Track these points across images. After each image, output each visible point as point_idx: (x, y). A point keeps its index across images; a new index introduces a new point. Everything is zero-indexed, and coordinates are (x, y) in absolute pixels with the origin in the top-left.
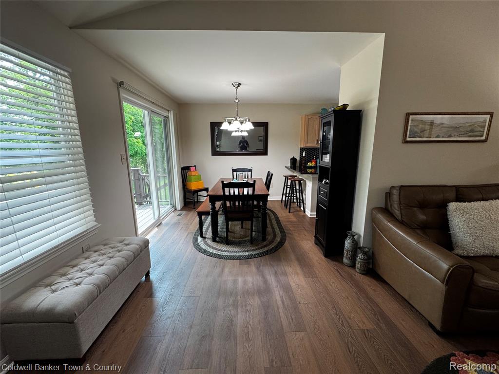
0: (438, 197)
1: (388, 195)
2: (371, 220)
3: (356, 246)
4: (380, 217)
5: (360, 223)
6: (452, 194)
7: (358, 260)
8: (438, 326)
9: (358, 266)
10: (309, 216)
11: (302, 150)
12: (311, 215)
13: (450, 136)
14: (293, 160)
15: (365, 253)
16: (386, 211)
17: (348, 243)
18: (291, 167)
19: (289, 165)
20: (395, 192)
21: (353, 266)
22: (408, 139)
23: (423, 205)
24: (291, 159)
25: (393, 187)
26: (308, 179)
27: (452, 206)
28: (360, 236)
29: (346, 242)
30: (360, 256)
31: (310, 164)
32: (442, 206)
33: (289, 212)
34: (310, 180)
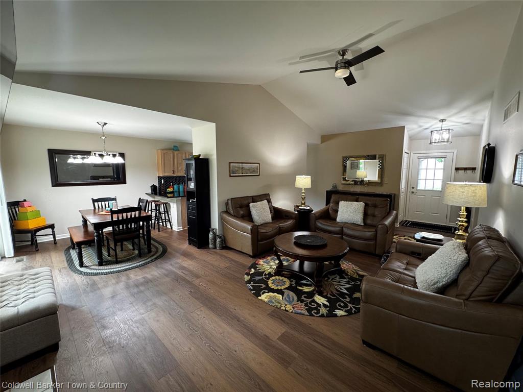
0: (246, 202)
1: (227, 204)
2: (221, 219)
3: (215, 235)
4: (225, 216)
5: (215, 223)
6: (251, 200)
7: (217, 242)
8: (251, 254)
9: (218, 246)
10: (177, 230)
11: (160, 178)
12: (178, 229)
13: (247, 173)
14: (154, 188)
15: (220, 238)
16: (227, 212)
17: (211, 235)
18: (152, 193)
19: (150, 192)
20: (229, 201)
21: (215, 248)
22: (231, 175)
23: (241, 207)
24: (151, 187)
25: (228, 200)
26: (172, 202)
27: (251, 205)
28: (216, 229)
29: (210, 235)
30: (218, 240)
31: (169, 190)
32: (248, 206)
33: (159, 231)
34: (174, 202)
